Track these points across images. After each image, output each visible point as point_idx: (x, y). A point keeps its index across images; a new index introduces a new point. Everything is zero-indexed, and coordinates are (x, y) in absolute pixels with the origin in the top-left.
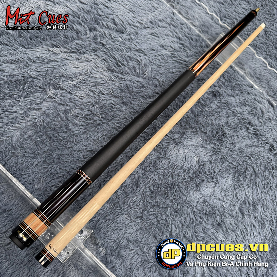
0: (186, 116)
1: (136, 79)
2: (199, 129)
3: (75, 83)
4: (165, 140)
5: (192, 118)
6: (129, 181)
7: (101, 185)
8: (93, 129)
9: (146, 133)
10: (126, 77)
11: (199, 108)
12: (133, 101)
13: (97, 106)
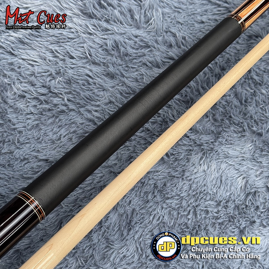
0: (224, 103)
1: (134, 32)
2: (248, 127)
3: (21, 36)
4: (184, 145)
5: (235, 107)
6: (114, 218)
7: (62, 223)
8: (51, 120)
9: (149, 130)
10: (115, 28)
11: (249, 89)
12: (127, 71)
13: (60, 79)
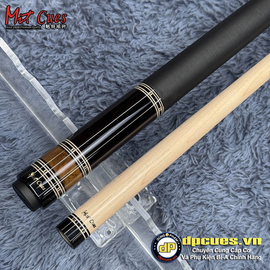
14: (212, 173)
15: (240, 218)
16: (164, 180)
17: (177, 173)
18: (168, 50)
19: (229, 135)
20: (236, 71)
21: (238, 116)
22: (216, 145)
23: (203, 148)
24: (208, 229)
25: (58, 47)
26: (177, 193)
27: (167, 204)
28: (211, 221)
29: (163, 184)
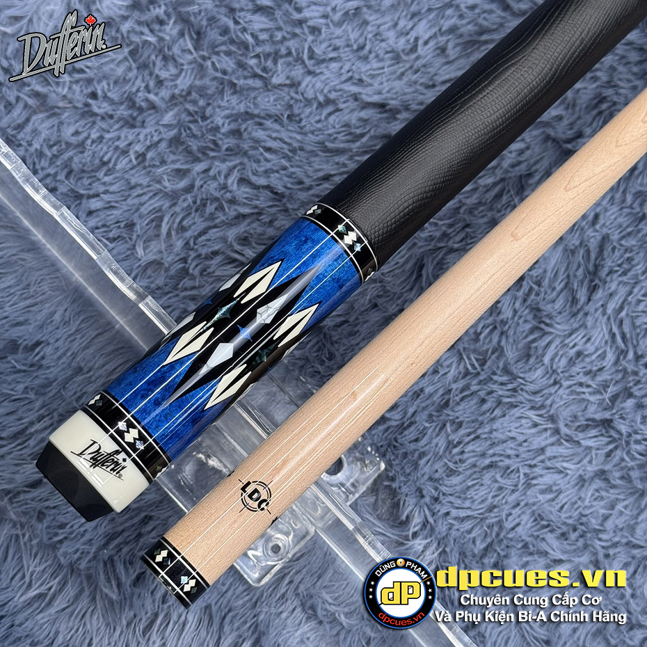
14: (514, 390)
15: (588, 493)
16: (397, 417)
17: (431, 395)
18: (394, 96)
19: (555, 294)
20: (564, 133)
21: (573, 245)
22: (521, 321)
23: (492, 331)
24: (512, 526)
25: (125, 113)
26: (433, 444)
27: (409, 474)
28: (518, 504)
29: (397, 426)
